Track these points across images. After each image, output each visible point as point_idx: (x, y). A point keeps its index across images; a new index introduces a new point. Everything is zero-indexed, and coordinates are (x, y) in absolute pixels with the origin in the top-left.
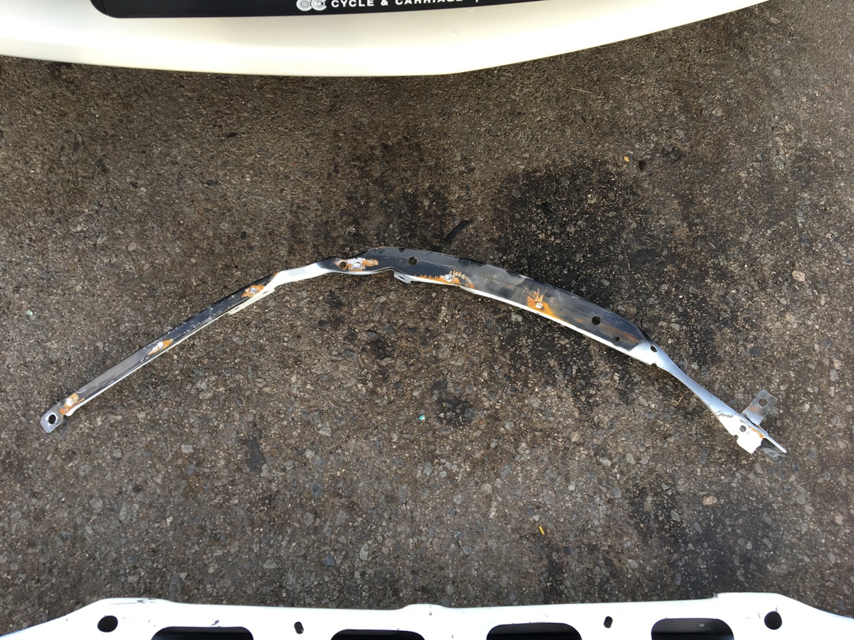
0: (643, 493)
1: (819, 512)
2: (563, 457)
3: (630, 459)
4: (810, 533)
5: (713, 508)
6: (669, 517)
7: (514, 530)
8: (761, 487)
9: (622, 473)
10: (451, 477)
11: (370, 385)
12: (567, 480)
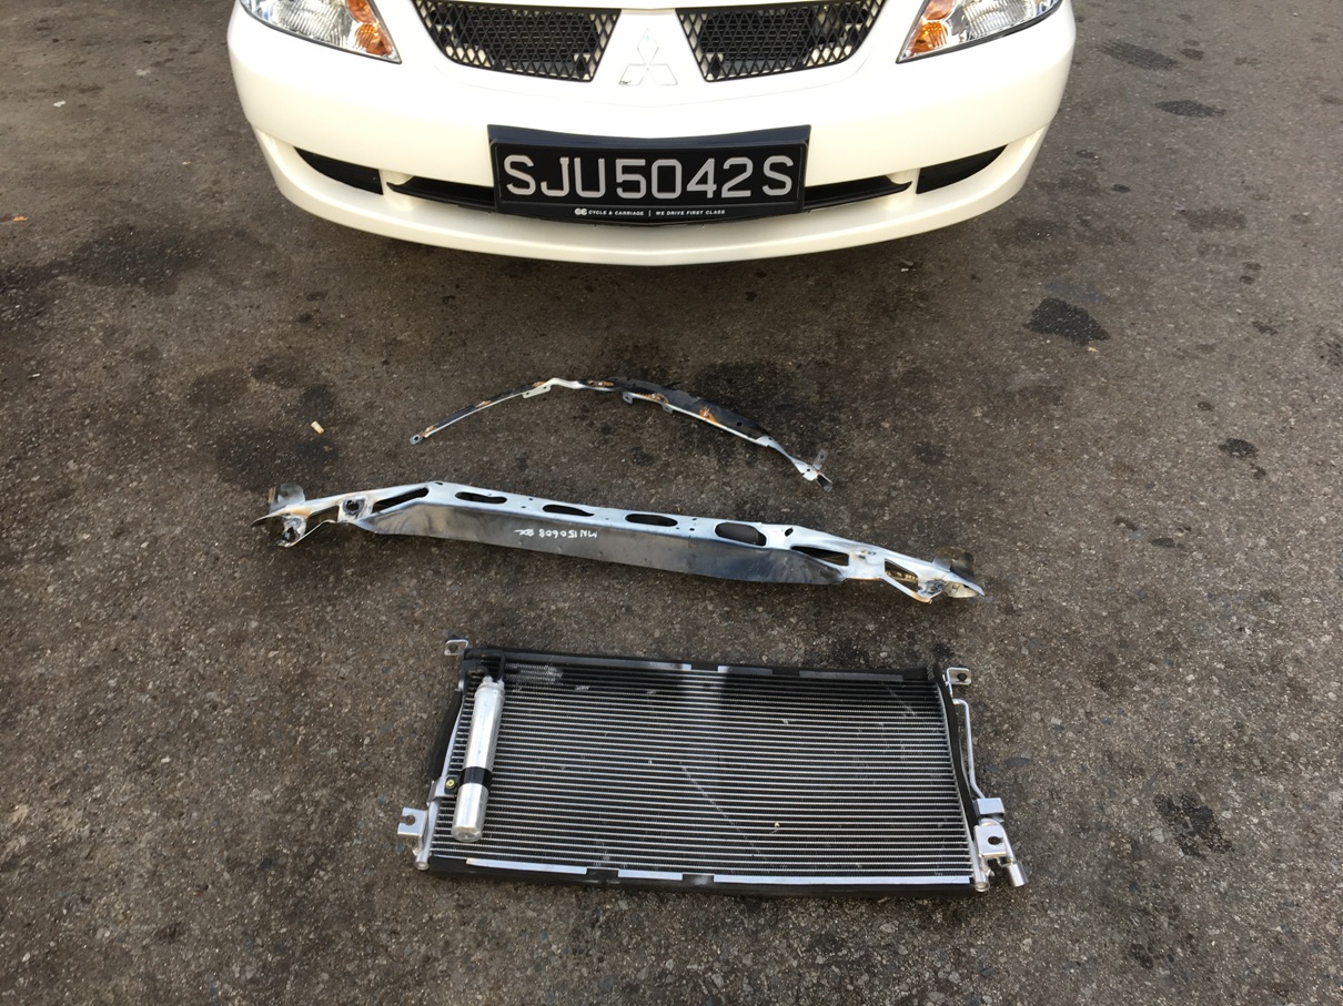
0: (746, 503)
2: (703, 484)
3: (743, 489)
5: (786, 513)
9: (736, 494)
10: (633, 485)
11: (596, 445)
12: (702, 493)
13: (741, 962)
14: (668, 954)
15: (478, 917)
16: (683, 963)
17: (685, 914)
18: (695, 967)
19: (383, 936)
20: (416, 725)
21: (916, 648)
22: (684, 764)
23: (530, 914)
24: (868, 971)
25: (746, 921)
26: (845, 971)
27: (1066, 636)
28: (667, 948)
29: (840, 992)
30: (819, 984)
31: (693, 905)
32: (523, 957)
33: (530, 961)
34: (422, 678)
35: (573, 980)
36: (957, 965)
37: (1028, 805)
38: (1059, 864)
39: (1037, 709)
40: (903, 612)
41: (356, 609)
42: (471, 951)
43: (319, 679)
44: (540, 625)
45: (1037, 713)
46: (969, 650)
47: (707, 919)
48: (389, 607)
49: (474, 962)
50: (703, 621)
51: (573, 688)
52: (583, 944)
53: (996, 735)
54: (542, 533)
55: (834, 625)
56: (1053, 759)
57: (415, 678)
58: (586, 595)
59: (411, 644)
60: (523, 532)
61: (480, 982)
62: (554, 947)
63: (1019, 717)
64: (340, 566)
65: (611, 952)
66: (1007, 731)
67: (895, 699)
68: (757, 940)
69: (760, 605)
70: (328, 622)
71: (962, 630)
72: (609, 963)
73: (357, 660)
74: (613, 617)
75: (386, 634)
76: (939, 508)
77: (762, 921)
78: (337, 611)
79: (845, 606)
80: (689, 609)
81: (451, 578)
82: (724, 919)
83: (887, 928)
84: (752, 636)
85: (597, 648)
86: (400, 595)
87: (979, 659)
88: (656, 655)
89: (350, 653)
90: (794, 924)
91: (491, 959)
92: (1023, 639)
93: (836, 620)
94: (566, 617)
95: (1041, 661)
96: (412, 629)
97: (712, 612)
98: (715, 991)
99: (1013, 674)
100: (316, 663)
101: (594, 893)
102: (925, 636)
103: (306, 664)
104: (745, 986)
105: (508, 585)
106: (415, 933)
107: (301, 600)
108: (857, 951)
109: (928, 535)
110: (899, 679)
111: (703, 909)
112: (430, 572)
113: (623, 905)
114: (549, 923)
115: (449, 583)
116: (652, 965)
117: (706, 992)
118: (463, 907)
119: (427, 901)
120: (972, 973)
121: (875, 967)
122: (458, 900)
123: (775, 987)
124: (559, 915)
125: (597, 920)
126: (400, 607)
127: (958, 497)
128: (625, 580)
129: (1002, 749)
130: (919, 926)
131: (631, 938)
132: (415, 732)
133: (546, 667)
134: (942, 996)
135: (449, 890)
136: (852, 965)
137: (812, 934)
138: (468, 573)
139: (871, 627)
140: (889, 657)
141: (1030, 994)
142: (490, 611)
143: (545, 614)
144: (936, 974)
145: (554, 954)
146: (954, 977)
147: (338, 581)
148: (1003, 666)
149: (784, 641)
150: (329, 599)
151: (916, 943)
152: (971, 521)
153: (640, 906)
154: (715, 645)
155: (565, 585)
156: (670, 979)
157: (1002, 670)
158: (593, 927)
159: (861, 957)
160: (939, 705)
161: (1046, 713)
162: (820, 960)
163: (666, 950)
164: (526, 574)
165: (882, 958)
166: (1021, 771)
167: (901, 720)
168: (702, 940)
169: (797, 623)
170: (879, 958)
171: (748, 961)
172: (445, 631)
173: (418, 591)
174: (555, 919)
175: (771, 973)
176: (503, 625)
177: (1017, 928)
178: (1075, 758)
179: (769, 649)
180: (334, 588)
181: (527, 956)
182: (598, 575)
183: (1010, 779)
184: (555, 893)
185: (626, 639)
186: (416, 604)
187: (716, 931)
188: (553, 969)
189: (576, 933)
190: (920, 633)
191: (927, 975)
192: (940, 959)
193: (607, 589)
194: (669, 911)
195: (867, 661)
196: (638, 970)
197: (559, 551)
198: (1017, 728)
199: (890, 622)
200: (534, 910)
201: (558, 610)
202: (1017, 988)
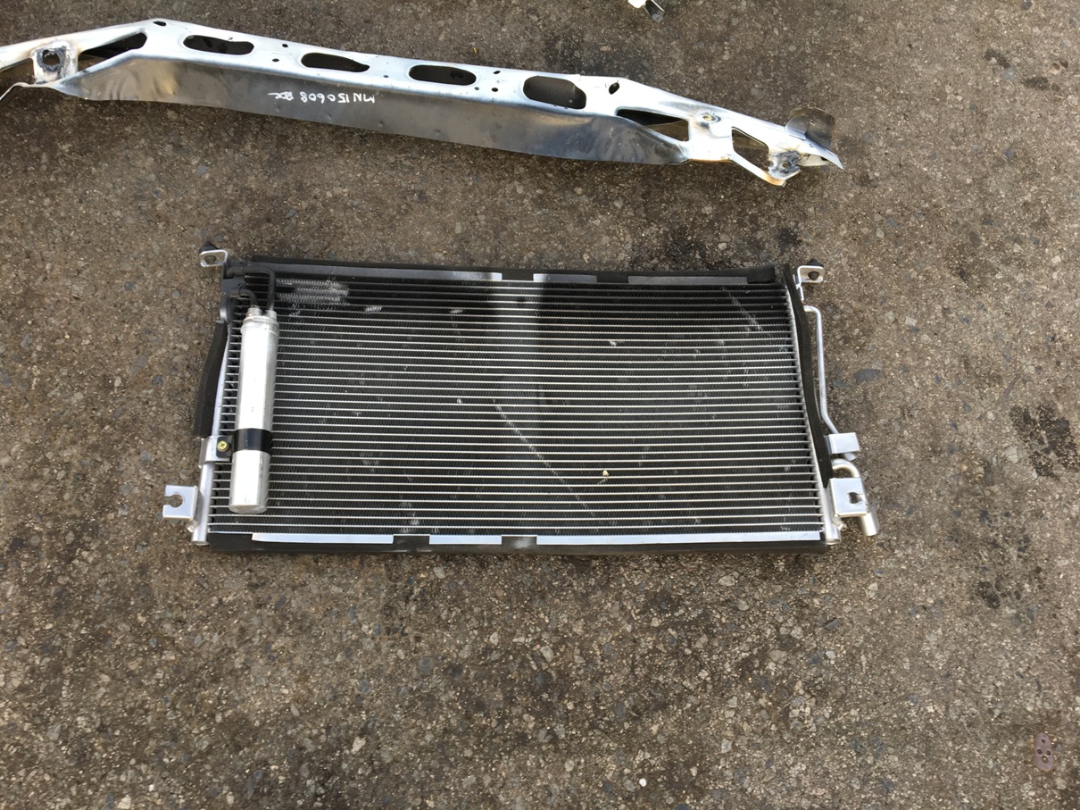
0: (557, 39)
1: (687, 64)
2: (503, 11)
3: (553, 18)
4: (676, 76)
5: (607, 54)
6: (571, 55)
7: (454, 49)
8: (648, 46)
9: (544, 25)
10: (415, 14)
12: (502, 25)
13: (571, 630)
14: (491, 627)
15: (275, 598)
16: (507, 636)
17: (509, 579)
18: (522, 639)
19: (167, 627)
20: (176, 359)
21: (759, 235)
22: (498, 401)
23: (335, 590)
24: (707, 632)
25: (575, 584)
26: (682, 634)
27: (926, 212)
28: (490, 620)
29: (678, 658)
30: (655, 651)
31: (517, 568)
32: (331, 642)
33: (339, 646)
34: (176, 296)
35: (388, 664)
36: (799, 619)
37: (878, 427)
38: (908, 495)
39: (890, 308)
40: (745, 189)
41: (81, 202)
42: (271, 639)
43: (47, 300)
44: (314, 219)
45: (891, 313)
46: (818, 235)
47: (533, 583)
48: (123, 198)
49: (276, 651)
50: (512, 210)
51: (363, 309)
52: (397, 622)
53: (845, 343)
54: (304, 97)
55: (665, 209)
56: (906, 369)
57: (167, 296)
58: (369, 176)
59: (156, 248)
60: (279, 96)
61: (285, 674)
62: (365, 627)
63: (871, 319)
64: (53, 139)
65: (430, 628)
66: (858, 337)
67: (737, 308)
68: (588, 604)
69: (579, 186)
70: (47, 220)
71: (811, 210)
72: (427, 642)
73: (92, 273)
74: (404, 207)
75: (124, 237)
76: (787, 41)
77: (592, 582)
78: (57, 204)
79: (678, 182)
80: (494, 194)
81: (196, 154)
82: (550, 583)
83: (726, 581)
84: (570, 228)
85: (387, 250)
86: (134, 181)
87: (829, 246)
88: (458, 260)
89: (81, 264)
90: (627, 582)
91: (294, 646)
92: (878, 218)
93: (668, 202)
94: (346, 208)
95: (897, 245)
96: (156, 229)
97: (522, 197)
98: (545, 667)
99: (867, 264)
100: (41, 278)
101: (405, 561)
102: (769, 219)
103: (27, 281)
104: (576, 657)
105: (270, 163)
106: (204, 620)
107: (10, 190)
108: (694, 609)
109: (775, 80)
110: (743, 282)
111: (527, 572)
112: (169, 147)
113: (439, 573)
114: (357, 599)
115: (195, 162)
116: (475, 641)
117: (535, 668)
118: (256, 586)
119: (213, 581)
120: (816, 626)
121: (714, 627)
122: (250, 578)
123: (608, 657)
124: (368, 589)
125: (412, 593)
126: (137, 198)
127: (809, 25)
128: (415, 154)
129: (851, 359)
130: (760, 577)
131: (450, 611)
132: (175, 369)
133: (326, 283)
134: (784, 654)
135: (238, 566)
136: (689, 627)
137: (647, 592)
138: (218, 147)
139: (708, 209)
140: (727, 249)
141: (875, 645)
142: (250, 201)
143: (319, 205)
144: (778, 629)
145: (365, 635)
146: (797, 632)
147: (53, 160)
148: (855, 255)
149: (608, 233)
150: (45, 187)
151: (757, 597)
152: (824, 59)
153: (458, 572)
154: (528, 242)
155: (341, 162)
156: (495, 656)
157: (853, 259)
158: (407, 601)
159: (699, 616)
160: (787, 315)
161: (900, 312)
162: (656, 623)
163: (490, 623)
164: (290, 147)
165: (722, 616)
166: (871, 386)
167: (745, 336)
168: (528, 609)
169: (623, 207)
170: (718, 616)
171: (578, 629)
172: (197, 231)
173: (157, 173)
174: (364, 594)
175: (604, 640)
176: (269, 221)
177: (863, 572)
178: (929, 367)
179: (591, 244)
180: (49, 171)
181: (335, 640)
182: (381, 147)
183: (858, 397)
184: (361, 563)
185: (421, 237)
186: (157, 192)
187: (543, 597)
188: (366, 653)
189: (389, 610)
190: (763, 215)
191: (769, 631)
192: (782, 613)
193: (393, 167)
194: (490, 577)
195: (703, 255)
196: (460, 648)
197: (330, 120)
198: (868, 332)
199: (729, 203)
200: (339, 585)
201: (336, 198)
202: (862, 638)
